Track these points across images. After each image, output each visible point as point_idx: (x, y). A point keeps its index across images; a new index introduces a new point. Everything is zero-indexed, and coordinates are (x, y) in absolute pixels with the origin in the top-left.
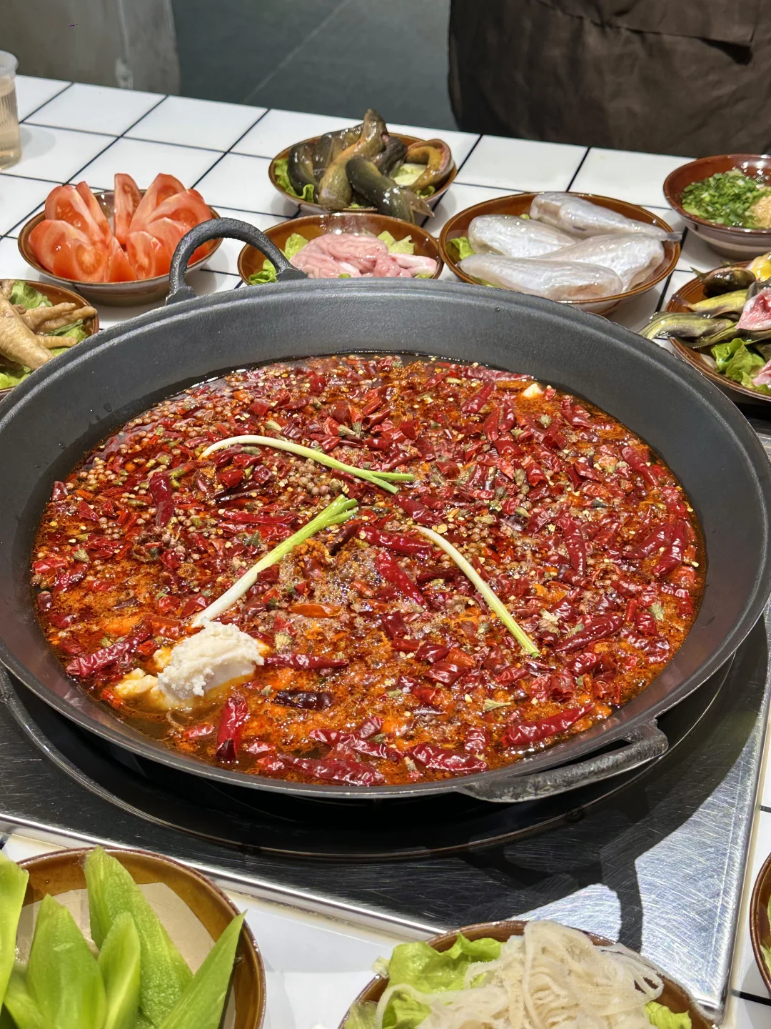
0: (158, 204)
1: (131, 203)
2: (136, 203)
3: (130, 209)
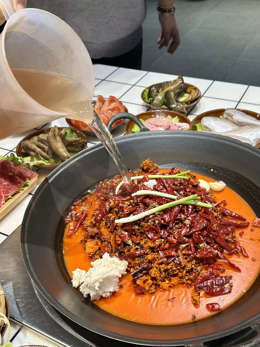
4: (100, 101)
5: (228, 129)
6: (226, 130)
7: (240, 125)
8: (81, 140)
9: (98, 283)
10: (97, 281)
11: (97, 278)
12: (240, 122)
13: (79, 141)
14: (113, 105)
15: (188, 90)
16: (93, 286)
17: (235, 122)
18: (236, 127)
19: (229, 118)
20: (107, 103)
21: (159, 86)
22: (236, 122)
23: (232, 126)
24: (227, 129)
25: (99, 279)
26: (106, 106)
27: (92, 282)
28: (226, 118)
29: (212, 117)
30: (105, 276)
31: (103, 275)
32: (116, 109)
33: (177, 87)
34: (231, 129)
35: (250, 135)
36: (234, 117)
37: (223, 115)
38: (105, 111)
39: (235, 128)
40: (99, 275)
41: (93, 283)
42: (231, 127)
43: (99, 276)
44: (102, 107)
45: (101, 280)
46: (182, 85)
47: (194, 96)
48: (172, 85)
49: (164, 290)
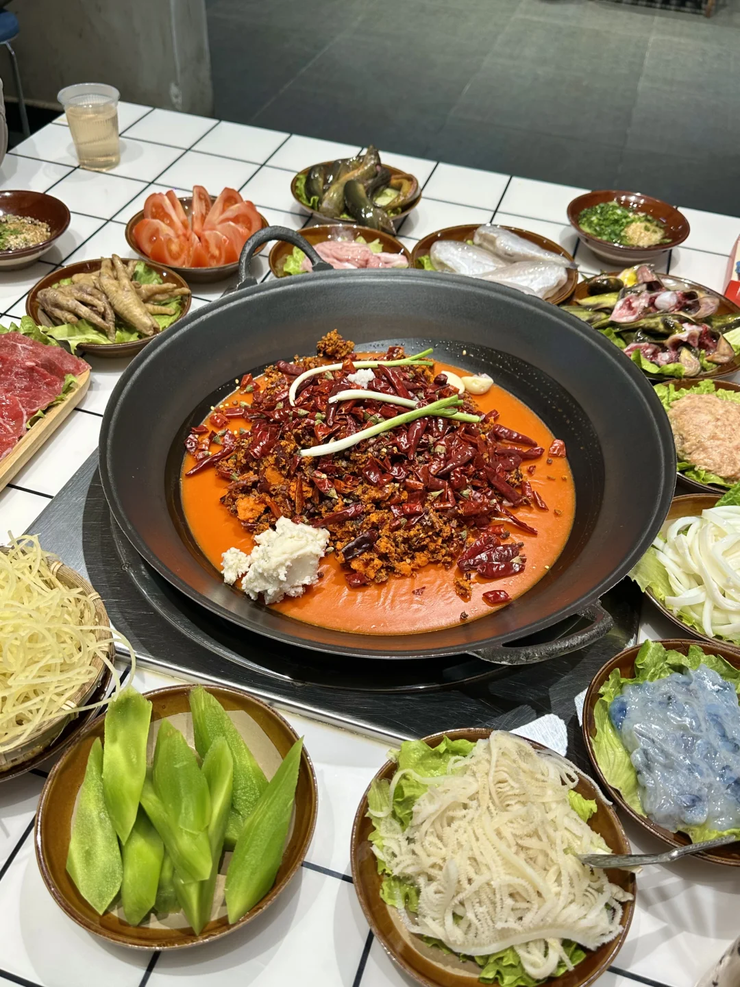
0: (223, 211)
1: (204, 207)
2: (208, 208)
3: (204, 212)
4: (200, 199)
5: (486, 267)
6: (481, 271)
7: (510, 259)
8: (175, 288)
9: (284, 568)
10: (282, 564)
11: (281, 559)
12: (511, 253)
13: (172, 291)
14: (234, 209)
15: (394, 182)
16: (275, 575)
17: (501, 253)
18: (502, 265)
19: (485, 244)
20: (218, 205)
21: (330, 168)
22: (503, 255)
23: (494, 261)
24: (484, 268)
25: (286, 560)
26: (218, 212)
27: (273, 567)
28: (480, 245)
29: (452, 243)
30: (295, 555)
31: (292, 553)
32: (241, 219)
33: (367, 172)
34: (492, 269)
35: (532, 281)
36: (498, 242)
37: (472, 239)
38: (216, 222)
39: (500, 266)
40: (284, 553)
41: (275, 570)
42: (492, 264)
43: (285, 556)
44: (207, 214)
45: (288, 563)
46: (378, 168)
47: (409, 196)
48: (356, 167)
49: (404, 576)
